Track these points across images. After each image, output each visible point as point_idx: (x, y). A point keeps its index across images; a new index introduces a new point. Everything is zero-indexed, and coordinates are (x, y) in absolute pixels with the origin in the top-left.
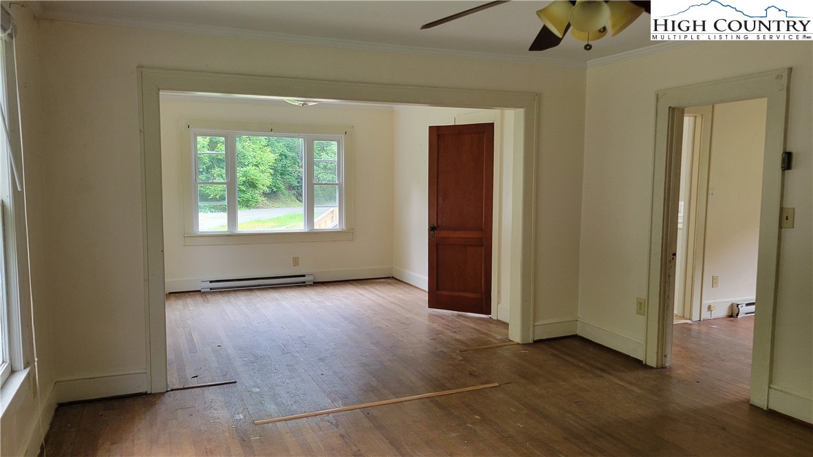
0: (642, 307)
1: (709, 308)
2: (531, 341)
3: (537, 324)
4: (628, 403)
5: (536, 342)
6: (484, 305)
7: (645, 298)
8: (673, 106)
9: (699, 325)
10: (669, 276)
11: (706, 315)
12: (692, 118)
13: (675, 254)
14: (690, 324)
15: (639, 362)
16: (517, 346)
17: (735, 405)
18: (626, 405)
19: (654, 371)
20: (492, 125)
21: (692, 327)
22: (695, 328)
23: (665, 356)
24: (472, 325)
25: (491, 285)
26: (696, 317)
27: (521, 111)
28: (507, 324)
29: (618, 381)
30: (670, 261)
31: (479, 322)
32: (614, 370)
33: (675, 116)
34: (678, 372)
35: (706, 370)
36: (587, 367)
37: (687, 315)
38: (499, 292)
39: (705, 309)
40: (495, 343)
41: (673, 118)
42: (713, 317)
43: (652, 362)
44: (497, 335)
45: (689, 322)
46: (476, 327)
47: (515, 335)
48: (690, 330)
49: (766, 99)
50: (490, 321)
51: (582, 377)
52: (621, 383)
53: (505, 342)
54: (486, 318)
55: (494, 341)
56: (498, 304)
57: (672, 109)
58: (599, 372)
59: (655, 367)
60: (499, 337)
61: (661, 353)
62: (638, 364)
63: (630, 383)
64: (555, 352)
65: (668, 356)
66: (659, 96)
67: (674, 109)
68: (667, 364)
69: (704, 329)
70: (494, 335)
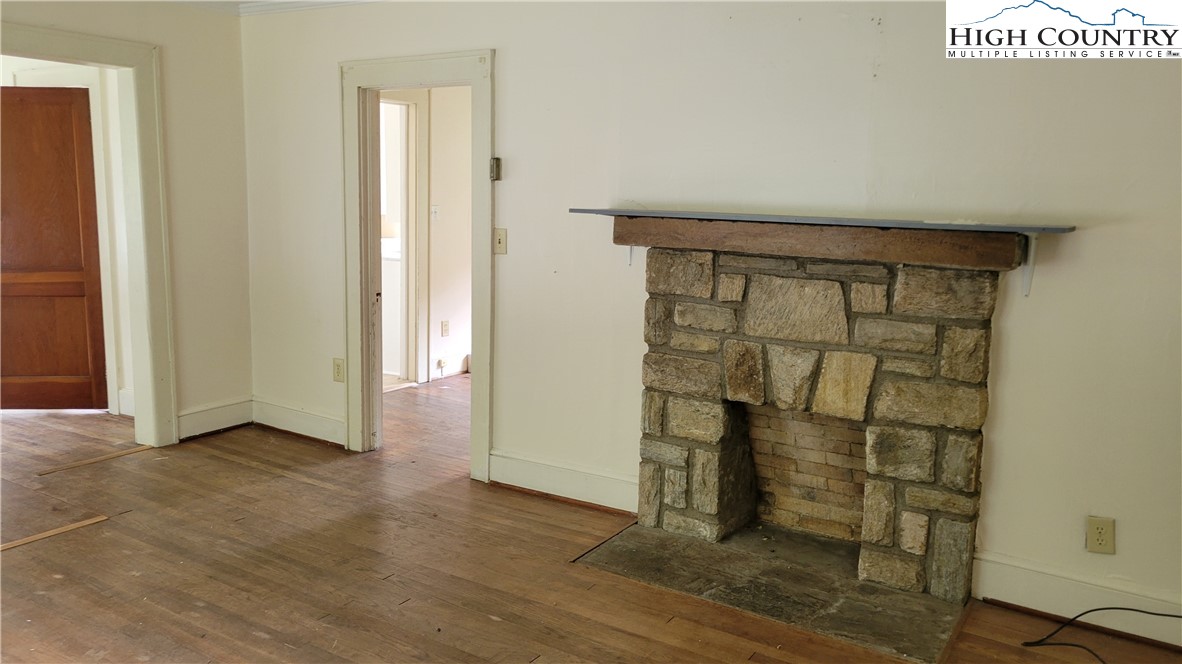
0: (340, 371)
1: (439, 364)
2: (175, 441)
3: (183, 413)
4: (314, 507)
5: (182, 441)
6: (93, 392)
7: (344, 357)
8: (363, 86)
9: (427, 387)
10: (373, 325)
11: (435, 374)
12: (404, 107)
13: (379, 294)
14: (415, 388)
15: (340, 448)
16: (151, 452)
17: (453, 483)
18: (312, 510)
19: (359, 457)
20: (85, 92)
21: (420, 391)
22: (423, 392)
23: (374, 434)
24: (70, 429)
25: (104, 360)
26: (422, 378)
27: (128, 73)
28: (131, 419)
29: (306, 480)
30: (373, 304)
31: (86, 422)
32: (302, 464)
33: (368, 102)
34: (391, 453)
35: (426, 444)
36: (262, 467)
37: (412, 377)
38: (119, 370)
39: (433, 366)
40: (110, 453)
41: (364, 102)
42: (445, 374)
43: (356, 446)
44: (116, 438)
45: (415, 384)
46: (78, 431)
47: (146, 433)
48: (416, 395)
49: (470, 87)
50: (108, 418)
51: (253, 482)
52: (310, 481)
53: (129, 448)
54: (99, 415)
55: (110, 449)
56: (120, 388)
57: (361, 91)
58: (279, 471)
59: (360, 451)
60: (119, 442)
61: (368, 432)
62: (338, 450)
63: (323, 479)
64: (216, 453)
65: (377, 434)
66: (344, 70)
67: (365, 90)
68: (377, 445)
69: (433, 392)
70: (110, 439)
